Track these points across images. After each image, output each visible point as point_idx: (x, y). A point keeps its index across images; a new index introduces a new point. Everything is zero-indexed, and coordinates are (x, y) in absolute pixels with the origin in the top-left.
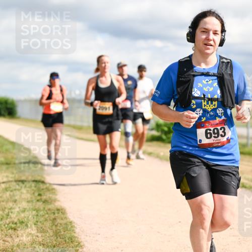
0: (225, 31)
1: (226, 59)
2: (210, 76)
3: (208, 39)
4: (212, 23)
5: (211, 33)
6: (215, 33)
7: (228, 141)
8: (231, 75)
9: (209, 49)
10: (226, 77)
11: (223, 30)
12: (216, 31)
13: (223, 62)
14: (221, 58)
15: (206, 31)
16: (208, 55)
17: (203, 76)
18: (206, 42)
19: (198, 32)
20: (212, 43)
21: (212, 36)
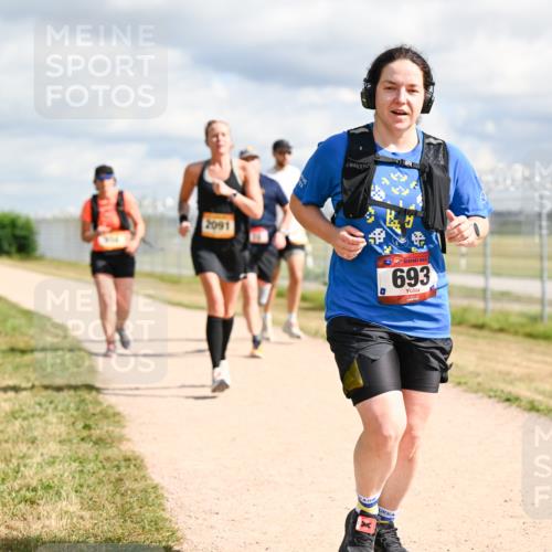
0: (433, 84)
1: (435, 139)
2: (405, 167)
3: (397, 102)
4: (405, 70)
5: (403, 90)
6: (411, 90)
8: (445, 169)
9: (400, 121)
10: (437, 172)
11: (428, 82)
12: (413, 86)
13: (429, 144)
14: (426, 136)
15: (394, 87)
16: (401, 131)
17: (393, 168)
18: (394, 108)
19: (380, 88)
20: (405, 108)
21: (404, 96)
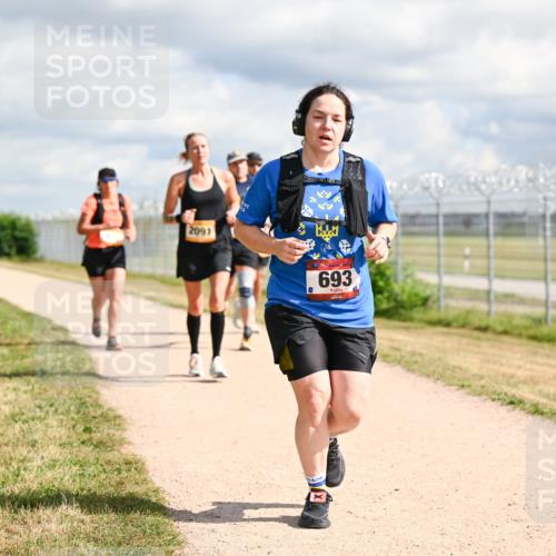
0: (353, 118)
1: (354, 157)
2: (329, 184)
3: (324, 128)
4: (330, 103)
5: (329, 119)
6: (336, 119)
7: (356, 291)
8: (363, 183)
9: (325, 144)
10: (355, 187)
11: (349, 116)
12: (337, 116)
13: (350, 162)
14: (346, 155)
15: (322, 116)
16: (326, 153)
17: (318, 186)
18: (321, 134)
19: (309, 118)
20: (329, 134)
21: (330, 123)
